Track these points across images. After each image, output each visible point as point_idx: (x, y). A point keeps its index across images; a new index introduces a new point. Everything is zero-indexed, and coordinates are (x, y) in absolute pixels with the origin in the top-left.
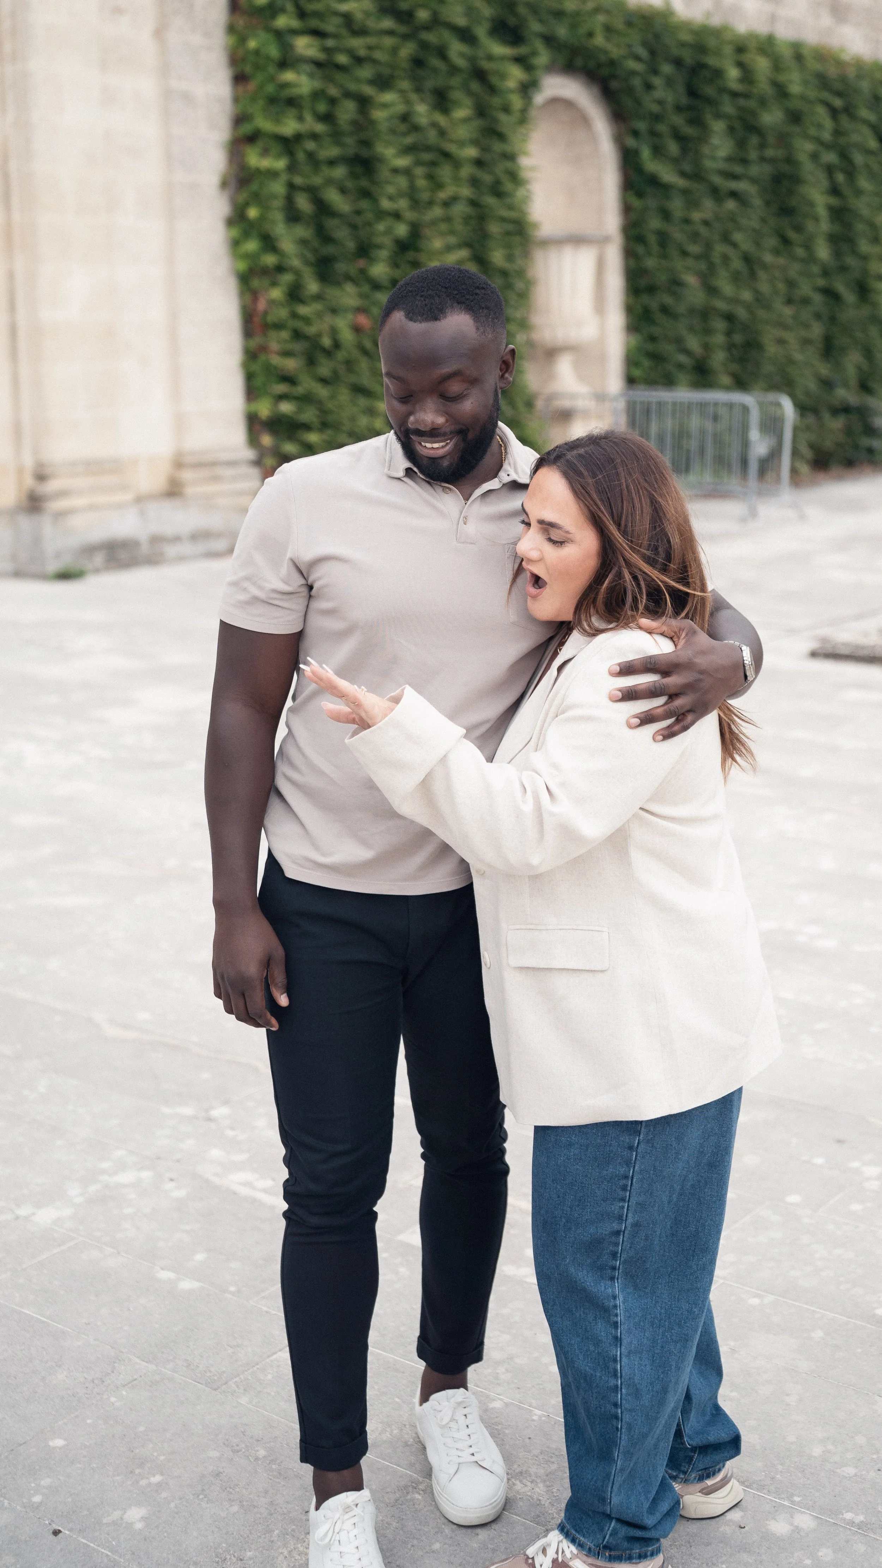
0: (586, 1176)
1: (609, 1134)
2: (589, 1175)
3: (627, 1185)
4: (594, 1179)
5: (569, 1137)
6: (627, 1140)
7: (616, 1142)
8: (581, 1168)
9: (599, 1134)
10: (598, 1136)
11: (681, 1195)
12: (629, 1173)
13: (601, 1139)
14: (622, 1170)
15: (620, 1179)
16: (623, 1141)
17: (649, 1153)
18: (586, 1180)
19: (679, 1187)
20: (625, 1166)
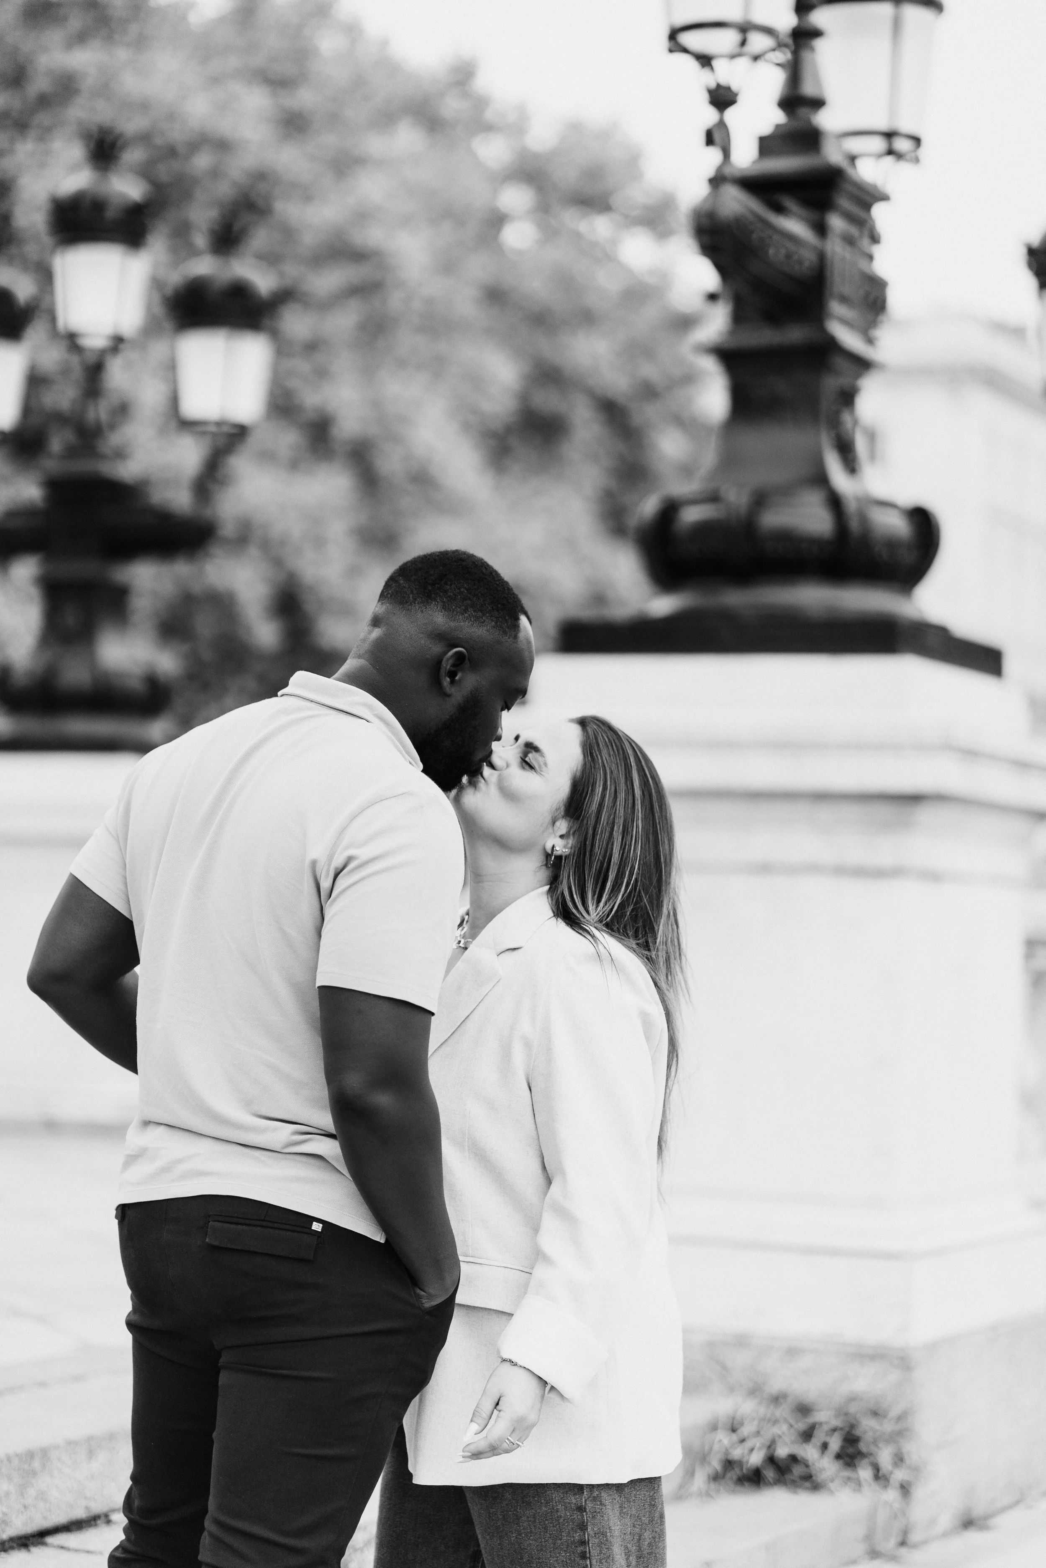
0: (542, 1550)
1: (552, 1499)
2: (544, 1549)
3: (586, 1552)
4: (550, 1552)
5: (515, 1510)
6: (574, 1501)
7: (562, 1505)
8: (534, 1542)
9: (543, 1501)
10: (541, 1503)
11: (640, 1558)
12: (585, 1537)
13: (546, 1506)
14: (577, 1536)
15: (577, 1547)
16: (569, 1503)
17: (599, 1512)
18: (542, 1554)
19: (634, 1548)
20: (579, 1531)
